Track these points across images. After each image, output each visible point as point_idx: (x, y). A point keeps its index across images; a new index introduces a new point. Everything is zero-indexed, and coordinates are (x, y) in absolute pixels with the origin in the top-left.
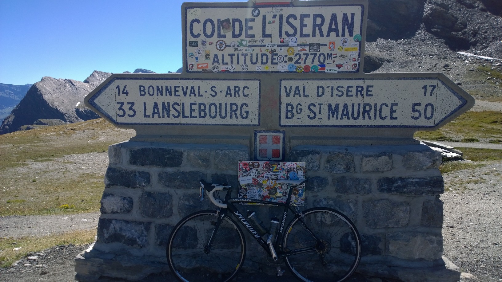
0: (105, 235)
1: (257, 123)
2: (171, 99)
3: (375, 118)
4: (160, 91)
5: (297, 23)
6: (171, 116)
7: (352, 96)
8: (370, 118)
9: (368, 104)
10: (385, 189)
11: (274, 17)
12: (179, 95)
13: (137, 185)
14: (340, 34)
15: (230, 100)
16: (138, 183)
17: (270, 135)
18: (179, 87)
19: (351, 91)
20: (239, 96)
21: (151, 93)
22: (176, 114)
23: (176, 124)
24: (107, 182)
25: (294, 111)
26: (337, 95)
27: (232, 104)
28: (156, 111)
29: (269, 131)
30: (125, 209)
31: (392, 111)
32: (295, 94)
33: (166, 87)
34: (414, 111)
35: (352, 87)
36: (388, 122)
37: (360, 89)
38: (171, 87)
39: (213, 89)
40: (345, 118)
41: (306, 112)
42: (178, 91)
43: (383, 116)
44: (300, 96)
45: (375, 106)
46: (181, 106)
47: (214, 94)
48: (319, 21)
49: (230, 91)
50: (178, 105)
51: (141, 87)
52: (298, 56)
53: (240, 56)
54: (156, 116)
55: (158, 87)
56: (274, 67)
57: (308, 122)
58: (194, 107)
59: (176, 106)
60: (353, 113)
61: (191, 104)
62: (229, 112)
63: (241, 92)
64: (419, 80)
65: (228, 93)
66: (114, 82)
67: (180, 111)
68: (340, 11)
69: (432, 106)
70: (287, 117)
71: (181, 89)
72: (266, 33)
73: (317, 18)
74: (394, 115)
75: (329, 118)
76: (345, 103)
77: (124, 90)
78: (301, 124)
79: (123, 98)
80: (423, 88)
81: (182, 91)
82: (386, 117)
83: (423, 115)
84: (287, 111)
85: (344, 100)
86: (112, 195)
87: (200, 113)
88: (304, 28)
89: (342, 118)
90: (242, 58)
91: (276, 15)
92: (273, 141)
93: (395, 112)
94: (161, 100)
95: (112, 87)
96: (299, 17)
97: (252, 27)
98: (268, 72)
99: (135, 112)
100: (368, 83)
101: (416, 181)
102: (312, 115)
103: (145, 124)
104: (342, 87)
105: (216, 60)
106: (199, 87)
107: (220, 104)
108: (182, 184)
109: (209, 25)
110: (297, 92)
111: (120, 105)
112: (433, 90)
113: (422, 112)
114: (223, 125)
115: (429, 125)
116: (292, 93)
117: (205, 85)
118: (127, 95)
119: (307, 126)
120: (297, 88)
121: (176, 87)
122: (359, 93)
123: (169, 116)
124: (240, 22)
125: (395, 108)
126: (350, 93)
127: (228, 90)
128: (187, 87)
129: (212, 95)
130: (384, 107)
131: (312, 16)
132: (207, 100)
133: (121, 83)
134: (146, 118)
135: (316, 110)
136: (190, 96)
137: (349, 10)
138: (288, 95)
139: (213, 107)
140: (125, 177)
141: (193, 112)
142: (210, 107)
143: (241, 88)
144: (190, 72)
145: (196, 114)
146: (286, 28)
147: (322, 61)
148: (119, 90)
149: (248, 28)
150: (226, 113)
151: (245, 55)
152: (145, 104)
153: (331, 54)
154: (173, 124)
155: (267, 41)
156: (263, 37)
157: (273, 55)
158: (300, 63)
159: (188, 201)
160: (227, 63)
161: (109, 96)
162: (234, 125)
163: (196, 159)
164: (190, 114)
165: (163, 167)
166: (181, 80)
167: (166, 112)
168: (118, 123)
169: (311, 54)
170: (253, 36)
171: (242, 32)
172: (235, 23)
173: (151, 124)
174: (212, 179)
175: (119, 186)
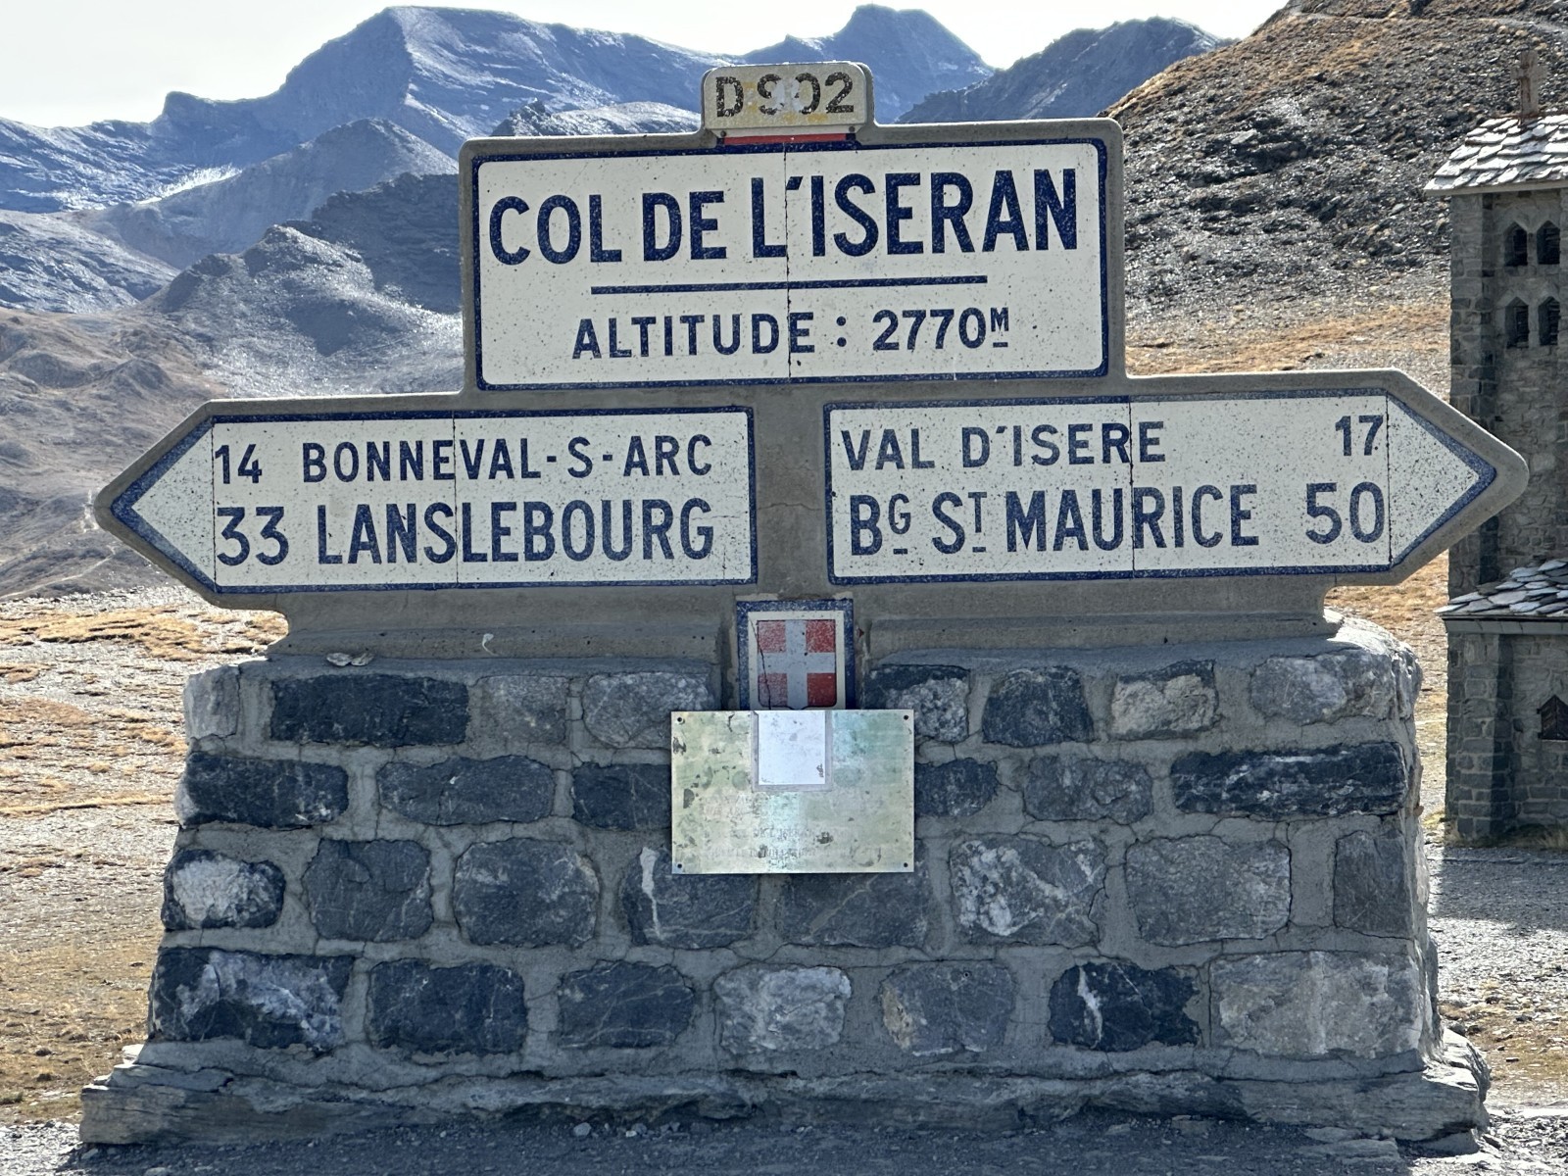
0: (185, 1008)
1: (746, 575)
2: (421, 493)
3: (1179, 543)
4: (380, 464)
5: (875, 206)
6: (421, 555)
7: (1089, 460)
8: (1160, 543)
9: (1151, 492)
10: (1197, 798)
11: (794, 184)
12: (451, 476)
13: (301, 817)
14: (1032, 241)
15: (643, 488)
16: (302, 809)
17: (797, 617)
18: (449, 443)
19: (1084, 444)
20: (675, 471)
21: (347, 470)
22: (440, 548)
23: (439, 586)
24: (190, 808)
25: (883, 524)
26: (1036, 458)
27: (648, 505)
28: (364, 538)
29: (788, 601)
30: (253, 909)
31: (1239, 516)
32: (883, 458)
33: (404, 445)
34: (1314, 511)
35: (1087, 428)
36: (1227, 556)
37: (1116, 435)
38: (419, 445)
39: (579, 447)
40: (1071, 543)
41: (926, 526)
42: (446, 460)
43: (1208, 533)
44: (900, 466)
45: (1175, 496)
46: (459, 516)
47: (581, 466)
48: (952, 196)
49: (641, 454)
50: (448, 512)
51: (307, 447)
52: (886, 322)
53: (676, 324)
54: (365, 556)
55: (371, 446)
56: (799, 364)
57: (939, 565)
58: (506, 519)
59: (439, 518)
60: (1097, 526)
61: (497, 508)
62: (640, 532)
63: (681, 459)
64: (1320, 400)
65: (635, 462)
66: (208, 434)
67: (453, 535)
68: (1024, 163)
69: (1376, 492)
70: (857, 549)
71: (459, 451)
72: (768, 242)
73: (946, 188)
74: (1246, 531)
75: (1012, 547)
76: (1068, 488)
77: (245, 460)
78: (909, 573)
79: (241, 493)
80: (1338, 427)
81: (460, 458)
82: (1218, 537)
83: (1346, 526)
84: (857, 525)
85: (1061, 477)
86: (209, 855)
87: (529, 542)
88: (901, 222)
89: (1058, 546)
90: (681, 332)
91: (801, 179)
92: (808, 640)
93: (1247, 516)
94: (381, 495)
95: (202, 450)
96: (881, 186)
97: (715, 221)
98: (781, 381)
99: (284, 544)
100: (1143, 412)
101: (1299, 764)
102: (950, 539)
103: (320, 588)
104: (1054, 431)
105: (586, 340)
106: (524, 443)
107: (606, 506)
108: (465, 806)
109: (560, 217)
110: (889, 451)
111: (228, 519)
112: (1372, 433)
113: (1344, 514)
114: (617, 584)
115: (1373, 562)
116: (873, 455)
117: (547, 436)
118: (256, 481)
119: (935, 578)
120: (889, 437)
121: (438, 445)
122: (1114, 450)
123: (411, 557)
124: (672, 205)
125: (1245, 503)
126: (1081, 453)
127: (631, 450)
128: (481, 443)
129: (572, 472)
130: (1207, 498)
131: (926, 182)
132: (556, 490)
133: (235, 437)
134: (325, 566)
135: (964, 516)
136: (492, 476)
137: (1055, 159)
138: (857, 464)
139: (578, 516)
140: (256, 786)
141: (502, 538)
142: (567, 517)
143: (680, 443)
144: (492, 388)
145: (513, 544)
146: (837, 221)
147: (972, 336)
148: (226, 462)
149: (701, 225)
150: (628, 539)
151: (692, 321)
152: (322, 511)
153: (1005, 311)
154: (428, 587)
155: (771, 269)
156: (755, 255)
157: (794, 318)
158: (895, 346)
159: (488, 870)
160: (627, 353)
161: (190, 484)
162: (660, 584)
163: (518, 712)
164: (490, 543)
165: (394, 747)
166: (456, 417)
167: (402, 540)
168: (220, 590)
169: (934, 314)
170: (720, 253)
171: (679, 240)
172: (653, 209)
173: (345, 588)
174: (575, 783)
175: (233, 821)
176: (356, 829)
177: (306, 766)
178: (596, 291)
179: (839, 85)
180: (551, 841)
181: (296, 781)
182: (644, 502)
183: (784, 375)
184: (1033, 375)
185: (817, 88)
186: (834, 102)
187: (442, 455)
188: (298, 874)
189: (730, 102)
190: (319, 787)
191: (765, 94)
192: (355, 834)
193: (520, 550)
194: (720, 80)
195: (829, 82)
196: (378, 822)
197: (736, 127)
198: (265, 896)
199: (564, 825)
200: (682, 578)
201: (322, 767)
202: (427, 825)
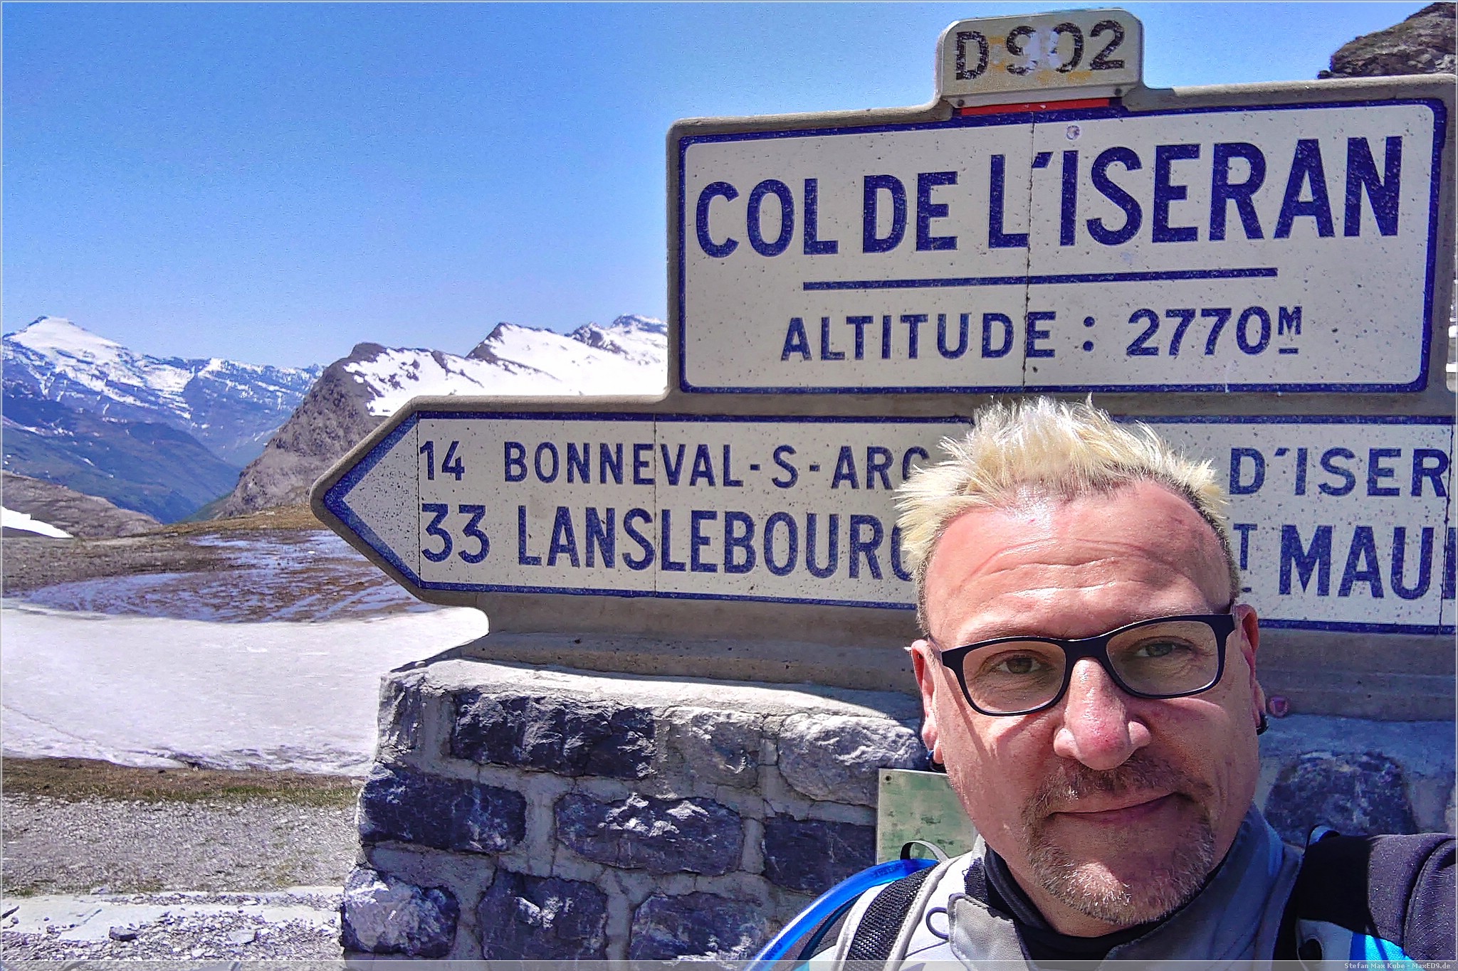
2: (618, 496)
4: (578, 463)
5: (1140, 185)
6: (619, 560)
7: (1394, 492)
11: (1042, 160)
12: (650, 482)
13: (475, 844)
14: (1339, 224)
15: (850, 501)
16: (477, 835)
18: (650, 447)
19: (1389, 473)
20: (889, 485)
21: (547, 472)
22: (638, 554)
23: (637, 594)
24: (368, 823)
26: (1324, 487)
27: (856, 520)
28: (563, 540)
30: (425, 938)
33: (604, 448)
35: (1397, 453)
37: (1431, 463)
38: (619, 448)
39: (784, 456)
40: (1362, 589)
42: (646, 464)
46: (658, 523)
47: (785, 476)
48: (1239, 171)
49: (851, 465)
50: (647, 518)
51: (508, 446)
52: (1145, 323)
53: (895, 324)
54: (563, 558)
55: (571, 447)
56: (1035, 369)
58: (706, 527)
59: (637, 523)
60: (1397, 570)
61: (697, 516)
62: (847, 548)
63: (894, 469)
65: (843, 474)
66: (414, 428)
67: (651, 541)
68: (1333, 128)
71: (659, 455)
72: (1006, 230)
73: (1233, 161)
75: (1285, 588)
76: (1363, 523)
77: (449, 457)
79: (444, 489)
81: (660, 462)
85: (1356, 510)
87: (728, 553)
88: (1173, 204)
89: (1345, 590)
90: (900, 333)
91: (1049, 154)
94: (580, 497)
95: (407, 445)
96: (1148, 160)
97: (945, 206)
98: (1012, 389)
99: (485, 543)
103: (519, 589)
104: (1350, 456)
105: (796, 341)
106: (727, 449)
107: (811, 519)
108: (645, 852)
111: (432, 515)
114: (820, 602)
117: (751, 442)
118: (458, 478)
121: (638, 448)
122: (1427, 482)
123: (609, 563)
124: (896, 187)
126: (1383, 483)
127: (841, 460)
128: (682, 447)
129: (776, 482)
131: (1207, 155)
132: (759, 500)
133: (438, 432)
134: (524, 567)
136: (693, 483)
137: (1376, 125)
139: (781, 528)
140: (434, 805)
141: (702, 547)
142: (769, 529)
143: (894, 455)
144: (695, 390)
145: (712, 553)
146: (1091, 203)
147: (1253, 339)
148: (430, 458)
149: (929, 210)
150: (833, 556)
151: (913, 321)
152: (522, 511)
153: (1298, 310)
154: (625, 594)
155: (1009, 261)
156: (991, 245)
157: (1032, 317)
158: (1153, 351)
159: (668, 927)
160: (839, 356)
161: (397, 479)
162: (866, 605)
163: (706, 750)
164: (689, 553)
165: (574, 777)
166: (657, 420)
167: (600, 545)
168: (424, 585)
169: (1206, 313)
170: (949, 243)
171: (902, 229)
172: (874, 194)
173: (544, 590)
174: (765, 836)
175: (409, 841)
176: (532, 862)
177: (484, 788)
178: (808, 286)
179: (1107, 35)
180: (737, 901)
181: (473, 801)
182: (852, 517)
183: (1019, 384)
184: (1328, 388)
185: (1079, 40)
186: (1100, 56)
187: (642, 459)
188: (472, 904)
189: (972, 62)
190: (494, 814)
191: (1014, 50)
192: (530, 868)
193: (719, 560)
194: (960, 35)
195: (1095, 33)
196: (554, 857)
197: (977, 92)
198: (436, 927)
199: (753, 883)
200: (890, 600)
201: (500, 791)
202: (605, 866)
